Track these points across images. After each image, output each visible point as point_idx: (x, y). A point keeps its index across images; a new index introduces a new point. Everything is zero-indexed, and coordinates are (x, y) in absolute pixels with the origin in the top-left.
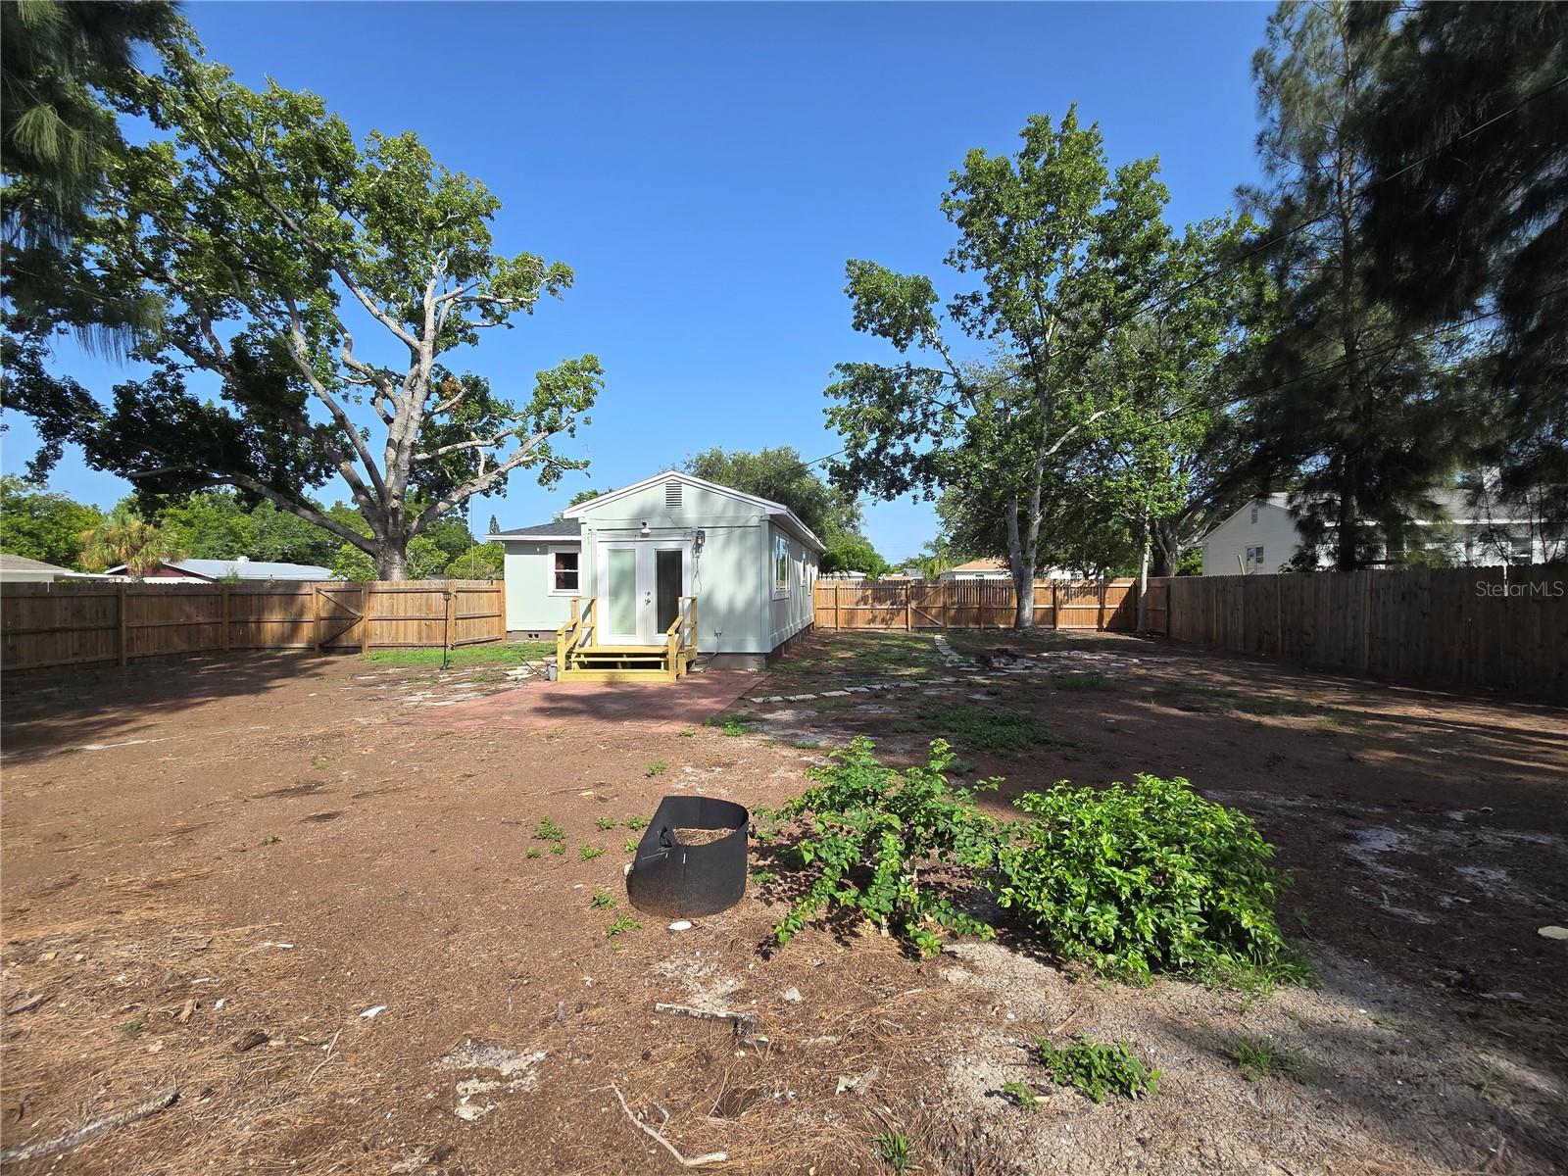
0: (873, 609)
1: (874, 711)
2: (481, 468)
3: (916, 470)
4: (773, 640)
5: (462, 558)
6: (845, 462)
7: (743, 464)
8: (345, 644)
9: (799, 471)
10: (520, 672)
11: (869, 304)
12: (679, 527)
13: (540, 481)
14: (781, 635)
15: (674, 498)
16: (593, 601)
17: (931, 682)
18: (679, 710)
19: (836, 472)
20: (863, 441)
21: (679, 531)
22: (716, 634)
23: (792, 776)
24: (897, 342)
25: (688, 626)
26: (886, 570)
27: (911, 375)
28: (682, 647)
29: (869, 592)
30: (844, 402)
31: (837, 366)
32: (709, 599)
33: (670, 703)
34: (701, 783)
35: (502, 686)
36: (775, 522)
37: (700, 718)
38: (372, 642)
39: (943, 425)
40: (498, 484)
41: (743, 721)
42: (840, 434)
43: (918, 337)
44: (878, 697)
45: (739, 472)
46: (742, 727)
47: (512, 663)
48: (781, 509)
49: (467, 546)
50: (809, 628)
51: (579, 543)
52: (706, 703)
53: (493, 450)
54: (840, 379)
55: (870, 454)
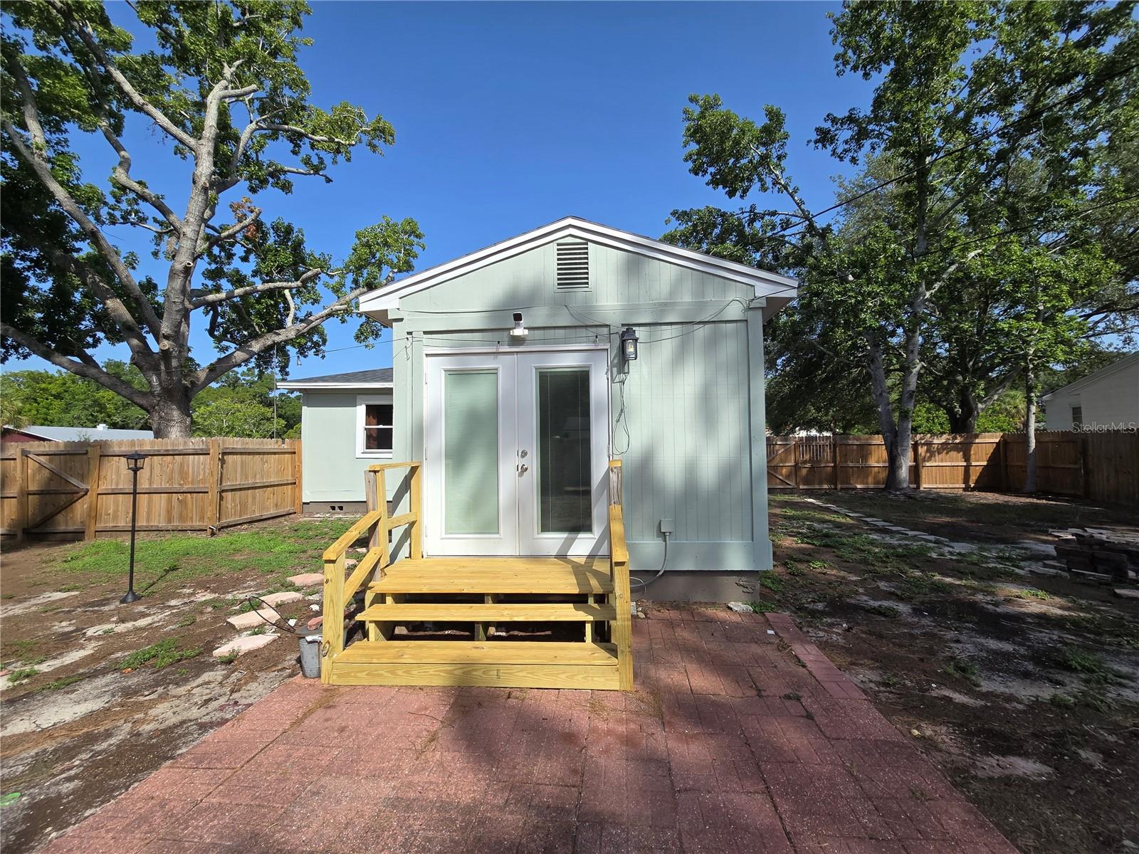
2: (290, 320)
8: (62, 528)
12: (587, 326)
15: (573, 269)
16: (414, 470)
21: (583, 332)
22: (662, 535)
32: (646, 467)
38: (100, 525)
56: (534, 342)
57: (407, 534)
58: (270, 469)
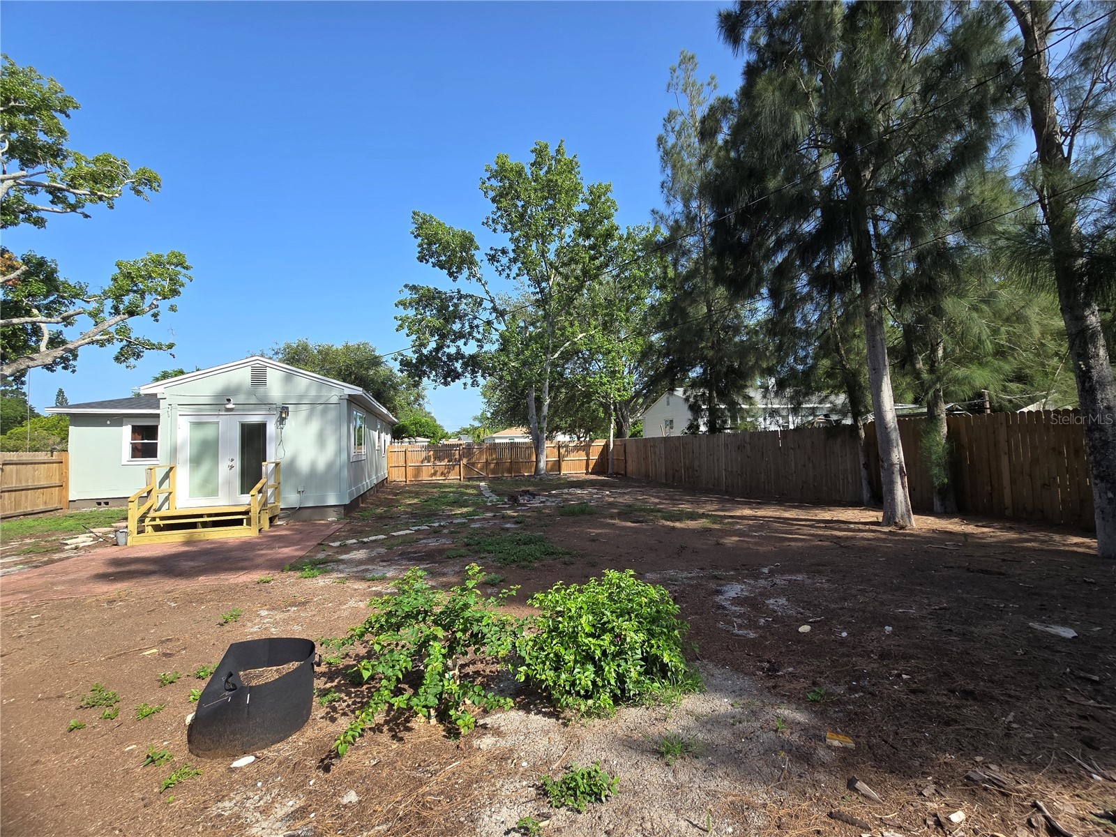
0: (434, 465)
1: (433, 543)
2: (43, 345)
3: (465, 365)
4: (351, 494)
5: (17, 430)
6: (413, 357)
7: (327, 354)
9: (376, 362)
10: (83, 540)
11: (430, 244)
12: (264, 403)
13: (116, 359)
14: (358, 489)
15: (259, 378)
16: (171, 469)
17: (476, 517)
18: (259, 561)
19: (405, 363)
20: (425, 341)
21: (264, 406)
22: (299, 492)
23: (362, 605)
24: (451, 274)
25: (271, 487)
26: (445, 436)
27: (461, 298)
28: (265, 504)
29: (432, 453)
30: (411, 312)
31: (406, 286)
32: (292, 464)
33: (250, 555)
34: (276, 624)
35: (56, 556)
36: (352, 400)
37: (280, 565)
39: (483, 335)
40: (64, 360)
41: (320, 564)
42: (408, 336)
43: (466, 272)
44: (436, 532)
45: (324, 360)
46: (319, 569)
47: (73, 532)
48: (358, 391)
49: (23, 418)
50: (383, 483)
51: (158, 416)
52: (287, 551)
53: (60, 327)
54: (407, 295)
55: (431, 352)
56: (238, 410)
57: (167, 499)
58: (42, 475)
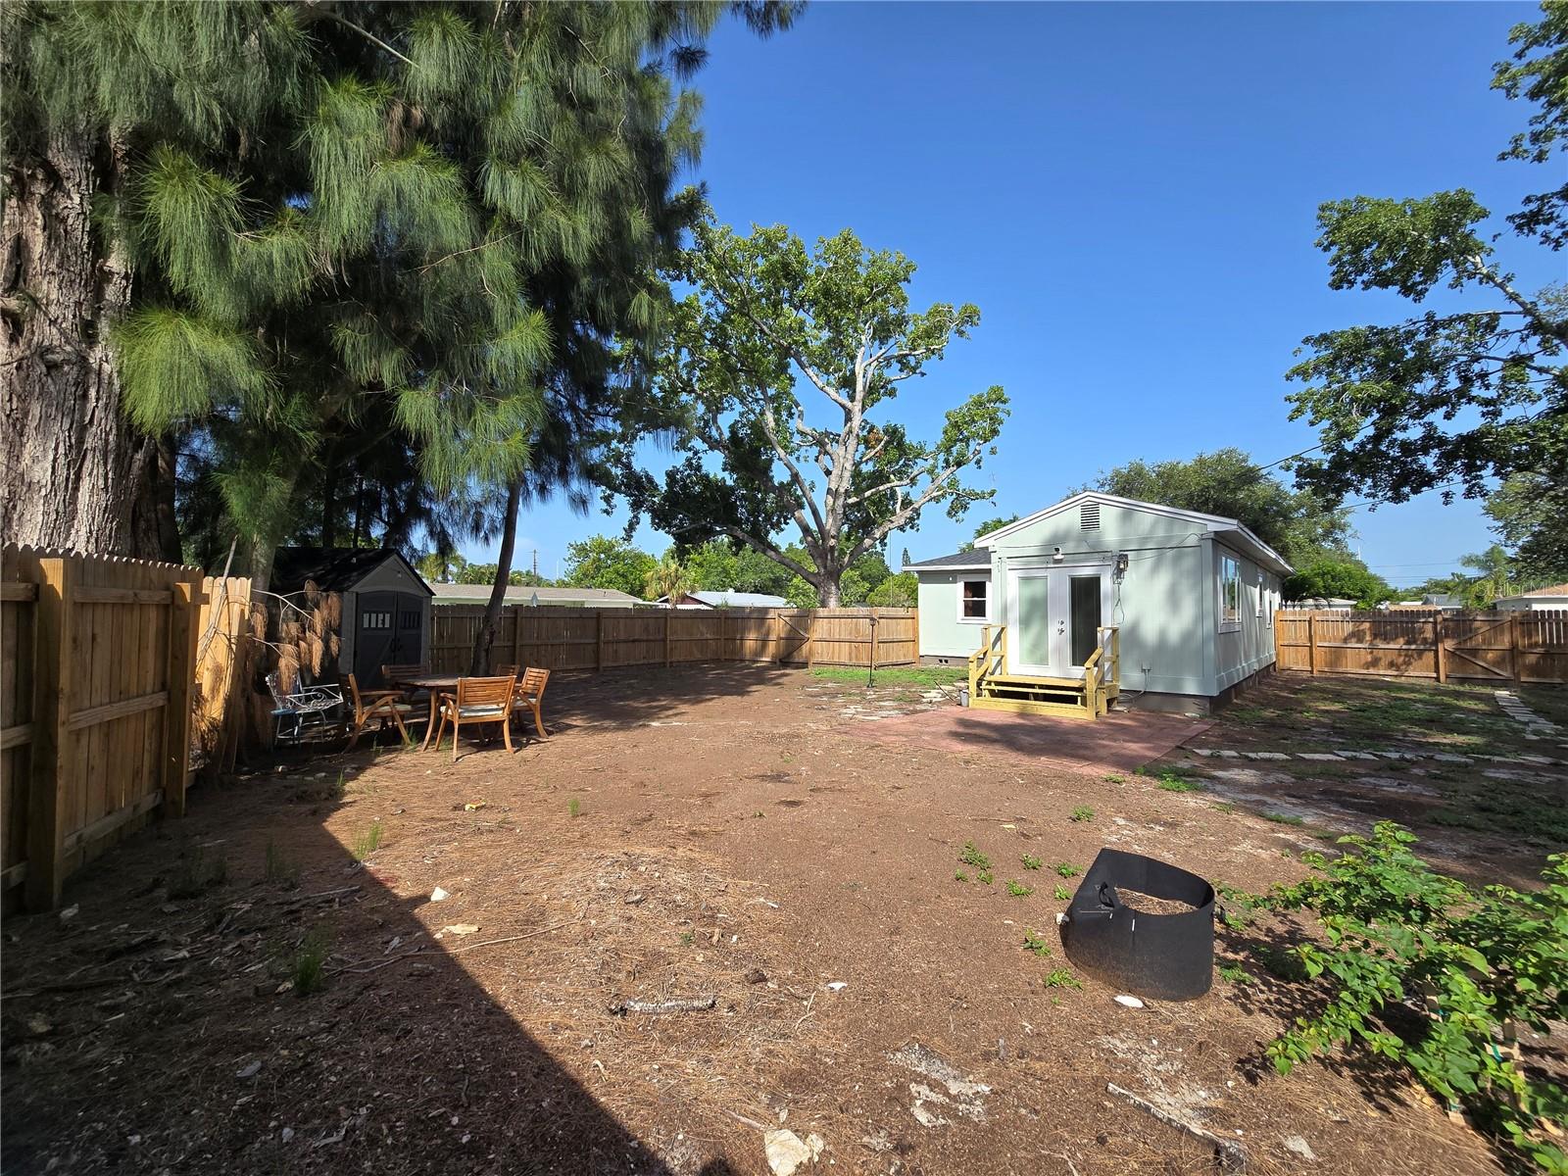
0: (1372, 649)
1: (1390, 788)
2: (898, 506)
3: (1447, 459)
4: (1220, 681)
5: (881, 588)
6: (1322, 458)
8: (796, 660)
9: (1250, 477)
10: (933, 695)
11: (1357, 250)
12: (1097, 552)
13: (949, 513)
14: (1230, 676)
15: (1090, 520)
16: (1003, 629)
18: (1103, 752)
19: (1308, 473)
20: (1350, 428)
21: (1096, 556)
22: (1144, 671)
24: (1406, 290)
25: (1108, 660)
26: (1392, 596)
27: (1435, 328)
28: (1102, 681)
29: (1366, 625)
30: (1318, 383)
31: (1306, 341)
32: (1134, 631)
33: (1091, 742)
34: (1139, 840)
35: (919, 707)
36: (1220, 540)
37: (1129, 764)
38: (815, 660)
39: (1502, 387)
40: (912, 519)
41: (1184, 775)
42: (1312, 424)
43: (1448, 273)
44: (1397, 770)
46: (1185, 782)
47: (928, 686)
48: (1230, 525)
49: (884, 577)
50: (1268, 671)
51: (989, 571)
52: (1134, 748)
53: (907, 489)
54: (1310, 354)
55: (1362, 445)
56: (1068, 561)
57: (999, 663)
58: (901, 630)
